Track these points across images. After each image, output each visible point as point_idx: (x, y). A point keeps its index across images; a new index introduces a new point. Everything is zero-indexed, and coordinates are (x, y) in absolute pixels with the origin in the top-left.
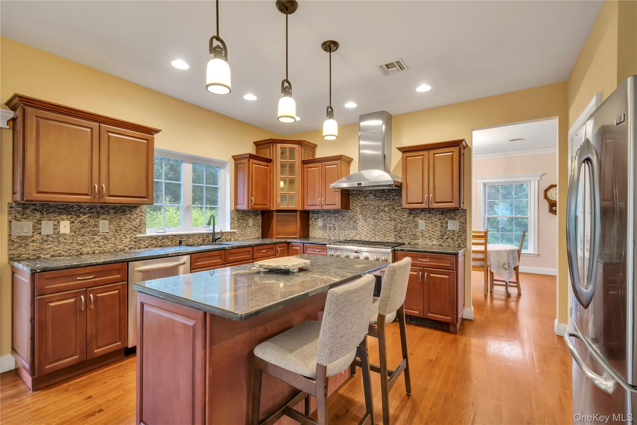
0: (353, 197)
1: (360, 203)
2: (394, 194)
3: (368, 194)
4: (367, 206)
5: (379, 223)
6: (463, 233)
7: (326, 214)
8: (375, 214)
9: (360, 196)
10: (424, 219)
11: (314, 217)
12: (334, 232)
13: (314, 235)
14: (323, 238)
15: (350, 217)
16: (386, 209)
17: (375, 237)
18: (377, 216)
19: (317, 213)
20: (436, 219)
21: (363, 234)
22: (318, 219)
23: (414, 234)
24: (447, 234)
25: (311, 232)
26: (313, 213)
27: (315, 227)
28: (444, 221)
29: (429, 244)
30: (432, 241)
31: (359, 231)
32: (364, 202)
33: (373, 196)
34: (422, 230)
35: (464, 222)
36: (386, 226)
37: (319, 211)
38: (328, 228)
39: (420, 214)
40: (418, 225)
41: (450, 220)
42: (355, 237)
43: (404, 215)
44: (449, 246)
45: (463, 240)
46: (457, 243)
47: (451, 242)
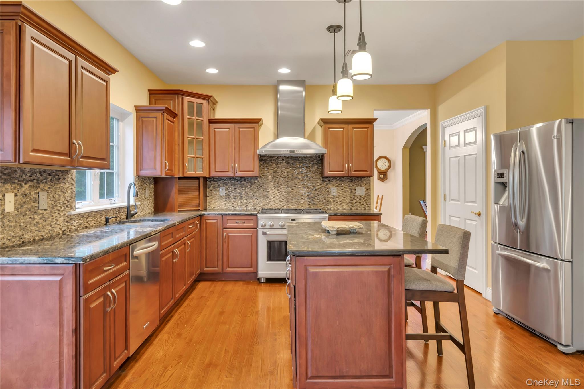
0: (264, 163)
1: (271, 170)
2: (308, 162)
3: (280, 161)
4: (280, 174)
5: (292, 190)
6: (368, 198)
7: (229, 181)
8: (288, 181)
9: (272, 163)
10: (335, 186)
11: (213, 185)
12: (240, 201)
13: (213, 206)
14: (226, 209)
15: (259, 185)
16: (300, 177)
17: (288, 205)
18: (290, 184)
19: (217, 180)
20: (346, 185)
21: (275, 202)
22: (218, 187)
23: (327, 200)
24: (355, 199)
25: (209, 203)
26: (212, 180)
27: (214, 197)
28: (353, 188)
29: (340, 208)
30: (343, 206)
31: (270, 199)
32: (276, 169)
33: (286, 163)
34: (334, 196)
35: (369, 188)
36: (299, 193)
37: (220, 178)
38: (232, 197)
39: (332, 181)
40: (331, 192)
41: (357, 186)
42: (265, 205)
43: (317, 182)
44: (357, 209)
45: (368, 203)
46: (363, 206)
47: (359, 205)
